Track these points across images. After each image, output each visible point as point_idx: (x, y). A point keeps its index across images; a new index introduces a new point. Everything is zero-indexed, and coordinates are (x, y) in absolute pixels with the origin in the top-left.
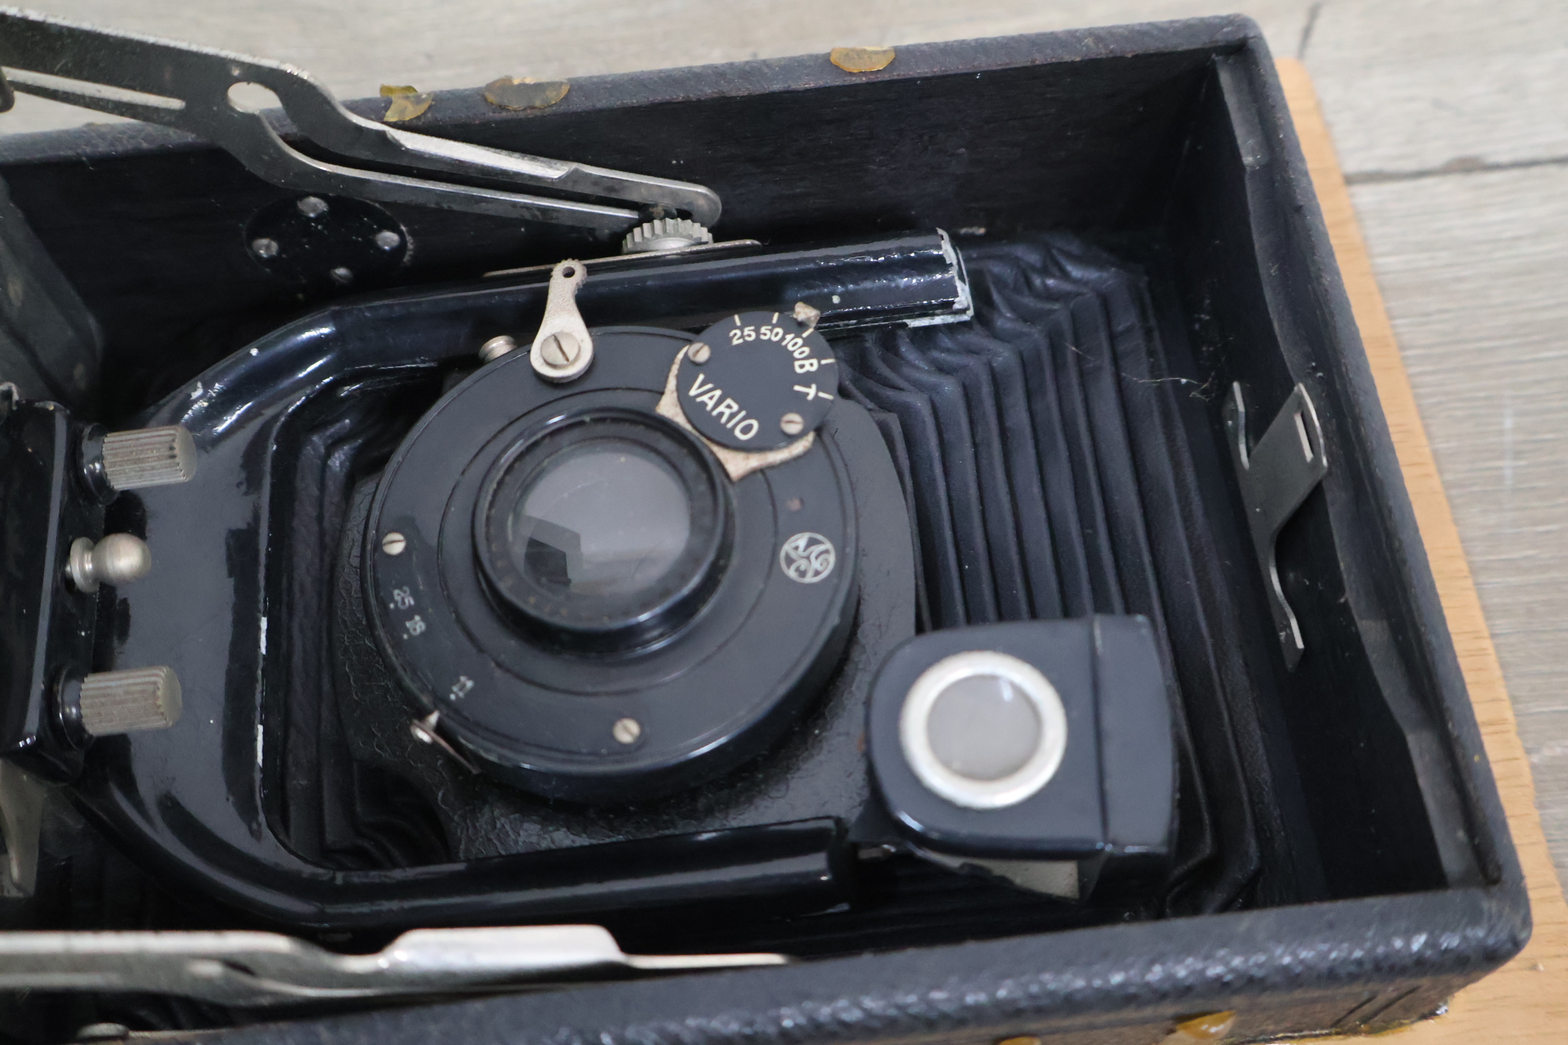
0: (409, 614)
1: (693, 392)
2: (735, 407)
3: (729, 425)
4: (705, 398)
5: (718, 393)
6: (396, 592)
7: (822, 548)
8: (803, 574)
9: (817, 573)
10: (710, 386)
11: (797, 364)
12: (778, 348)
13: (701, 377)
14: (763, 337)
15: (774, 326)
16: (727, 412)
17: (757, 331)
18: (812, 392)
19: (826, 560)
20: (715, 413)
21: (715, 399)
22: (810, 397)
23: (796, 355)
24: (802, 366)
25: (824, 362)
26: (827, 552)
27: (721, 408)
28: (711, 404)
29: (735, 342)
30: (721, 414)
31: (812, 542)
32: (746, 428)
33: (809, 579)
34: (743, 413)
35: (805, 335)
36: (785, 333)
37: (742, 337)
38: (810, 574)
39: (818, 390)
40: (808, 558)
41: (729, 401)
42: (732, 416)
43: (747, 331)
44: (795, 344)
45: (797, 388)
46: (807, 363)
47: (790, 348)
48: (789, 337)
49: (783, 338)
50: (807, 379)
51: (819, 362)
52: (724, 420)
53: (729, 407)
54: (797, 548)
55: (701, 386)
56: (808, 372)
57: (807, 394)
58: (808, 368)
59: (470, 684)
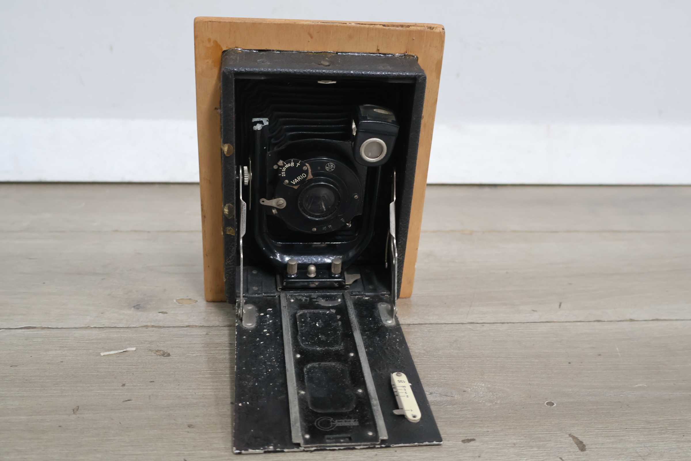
0: (328, 227)
1: (294, 183)
2: (299, 177)
3: (303, 178)
4: (296, 182)
5: (295, 179)
6: (323, 229)
7: (329, 164)
8: (333, 168)
9: (333, 166)
10: (294, 181)
11: (292, 166)
12: (287, 169)
13: (291, 182)
14: (285, 171)
15: (282, 169)
16: (300, 178)
17: (283, 172)
18: (298, 164)
19: (331, 164)
20: (300, 180)
21: (297, 180)
22: (299, 164)
23: (290, 166)
24: (292, 165)
25: (292, 161)
26: (330, 164)
27: (299, 179)
28: (297, 181)
29: (285, 175)
30: (300, 179)
31: (327, 166)
32: (304, 176)
33: (334, 167)
34: (301, 176)
35: (285, 164)
36: (284, 167)
37: (284, 174)
38: (333, 167)
39: (298, 163)
40: (330, 167)
41: (297, 178)
42: (301, 177)
43: (282, 173)
44: (287, 166)
45: (297, 166)
46: (292, 164)
47: (288, 167)
48: (285, 166)
49: (286, 167)
50: (295, 165)
51: (292, 162)
52: (301, 179)
53: (299, 178)
54: (328, 169)
55: (293, 182)
56: (294, 164)
57: (299, 165)
58: (293, 164)
59: (342, 219)
